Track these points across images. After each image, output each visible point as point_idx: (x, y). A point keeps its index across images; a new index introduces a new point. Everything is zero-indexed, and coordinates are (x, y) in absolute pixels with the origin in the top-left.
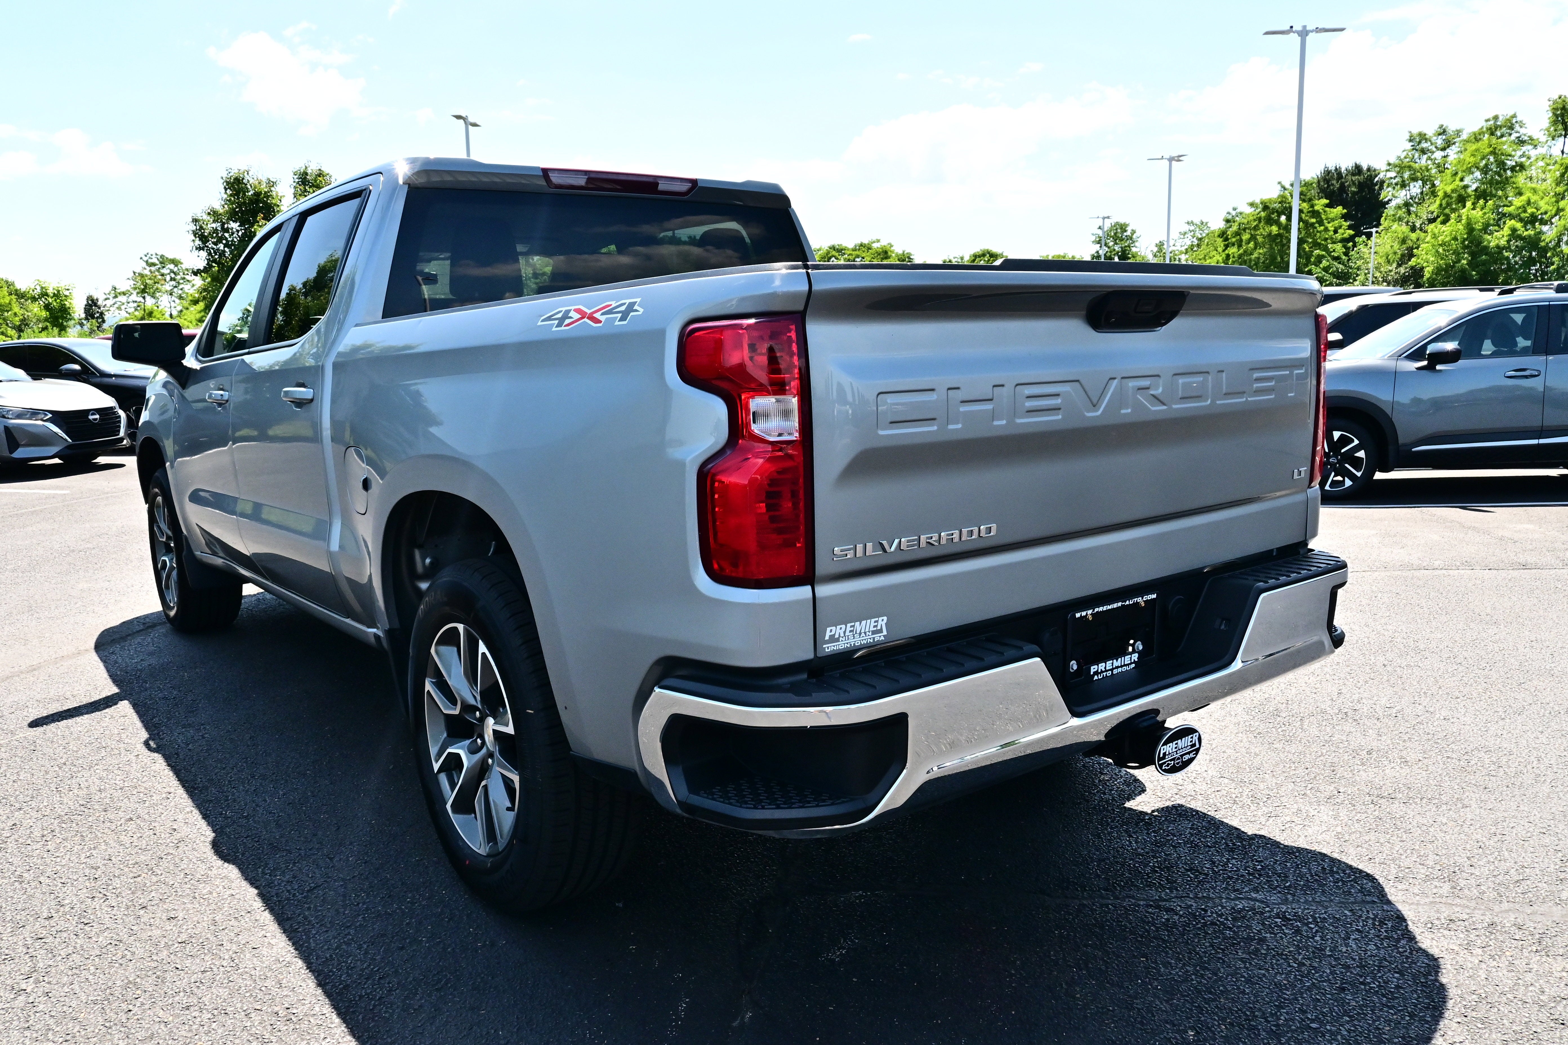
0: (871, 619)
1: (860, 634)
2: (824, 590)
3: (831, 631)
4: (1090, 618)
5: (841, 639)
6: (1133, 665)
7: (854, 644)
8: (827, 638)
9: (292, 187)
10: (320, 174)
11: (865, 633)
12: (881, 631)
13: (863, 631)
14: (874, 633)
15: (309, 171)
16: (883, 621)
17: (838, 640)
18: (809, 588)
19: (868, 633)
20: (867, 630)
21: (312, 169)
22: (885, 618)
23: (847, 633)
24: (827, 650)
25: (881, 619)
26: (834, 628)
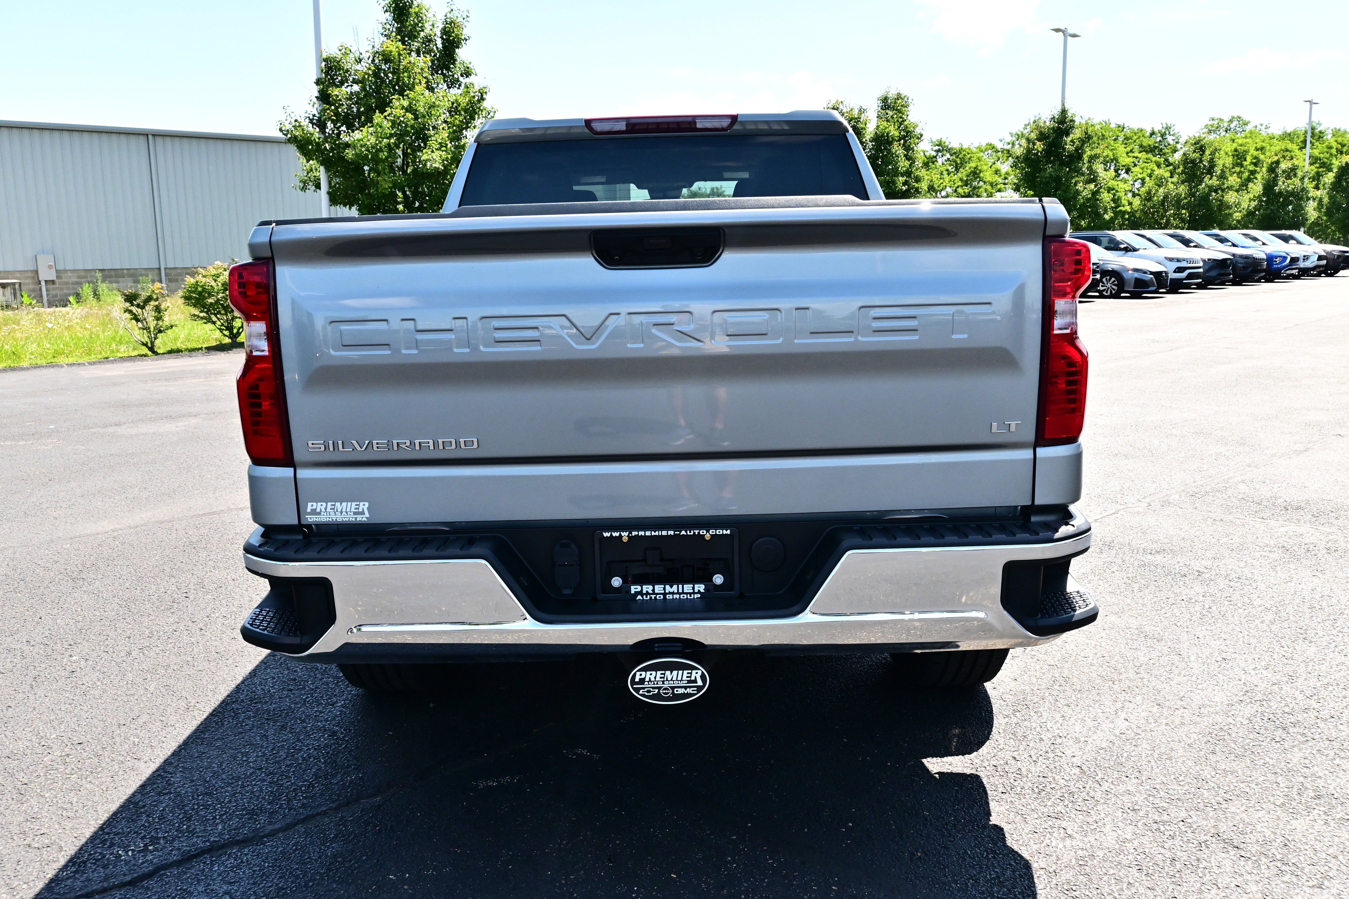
0: (352, 501)
1: (341, 512)
2: (303, 473)
3: (312, 506)
4: (625, 539)
5: (322, 513)
6: (699, 596)
7: (336, 520)
8: (309, 510)
9: (877, 111)
10: (899, 97)
11: (347, 512)
12: (363, 513)
13: (344, 510)
14: (355, 513)
15: (890, 95)
16: (364, 506)
17: (319, 514)
18: (292, 470)
19: (349, 513)
20: (348, 510)
21: (892, 94)
22: (367, 504)
23: (328, 510)
24: (309, 520)
25: (362, 504)
26: (315, 504)
